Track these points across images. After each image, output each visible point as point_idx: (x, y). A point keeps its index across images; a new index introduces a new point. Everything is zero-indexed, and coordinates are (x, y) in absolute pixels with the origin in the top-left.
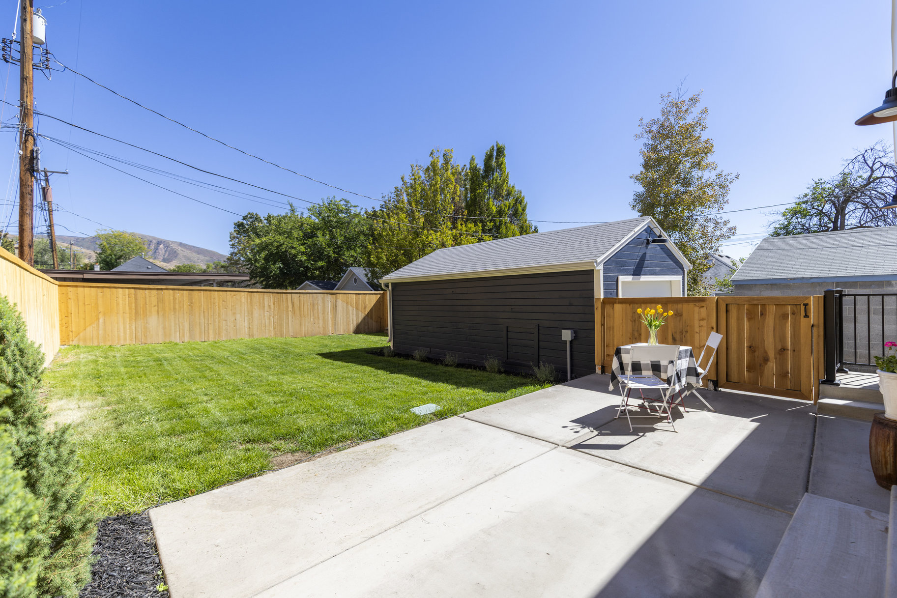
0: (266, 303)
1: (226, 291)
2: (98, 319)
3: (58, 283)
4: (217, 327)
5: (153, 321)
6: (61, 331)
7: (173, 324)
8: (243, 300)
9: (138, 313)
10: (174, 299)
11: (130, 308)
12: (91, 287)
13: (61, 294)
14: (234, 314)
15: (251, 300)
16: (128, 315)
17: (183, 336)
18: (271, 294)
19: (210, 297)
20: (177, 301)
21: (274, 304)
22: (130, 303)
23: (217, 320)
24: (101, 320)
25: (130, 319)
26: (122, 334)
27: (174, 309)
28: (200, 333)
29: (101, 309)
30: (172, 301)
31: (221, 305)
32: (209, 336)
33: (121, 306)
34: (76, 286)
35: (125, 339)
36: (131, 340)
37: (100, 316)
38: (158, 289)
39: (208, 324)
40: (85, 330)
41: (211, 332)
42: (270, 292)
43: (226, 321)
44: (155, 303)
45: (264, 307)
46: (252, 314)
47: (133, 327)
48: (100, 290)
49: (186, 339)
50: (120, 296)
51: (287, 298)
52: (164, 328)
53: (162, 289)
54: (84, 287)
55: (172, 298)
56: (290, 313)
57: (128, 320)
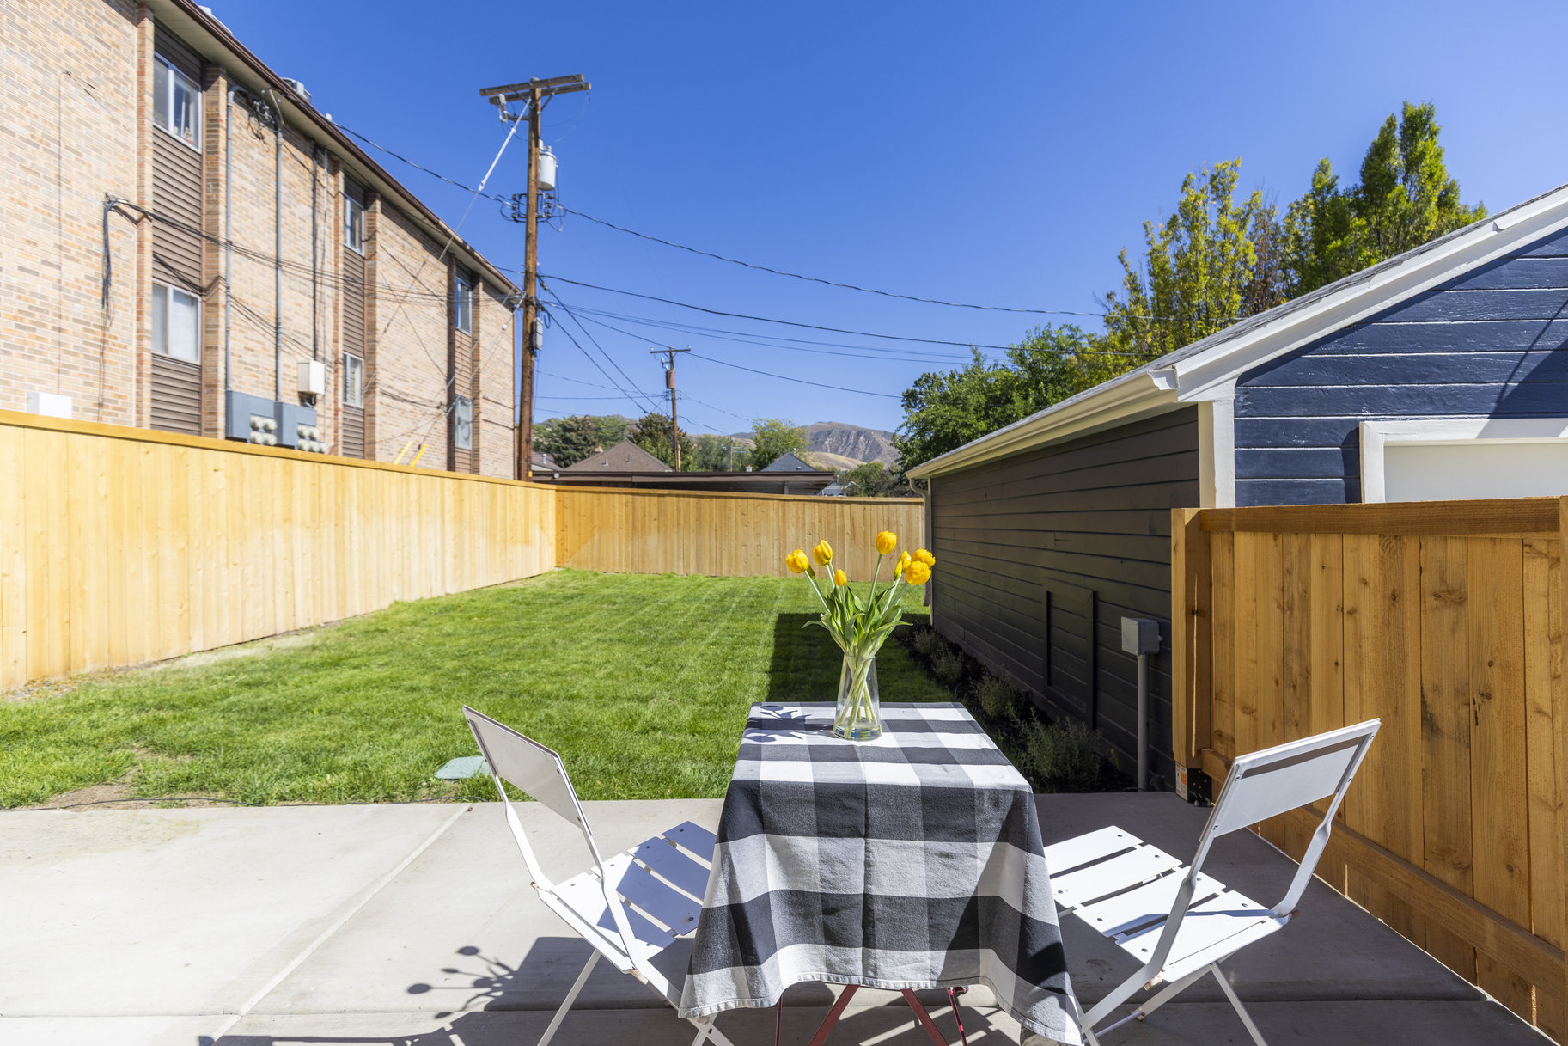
0: (807, 519)
1: (747, 498)
2: (593, 535)
3: (555, 487)
4: (733, 556)
5: (653, 541)
6: (557, 549)
7: (676, 547)
8: (772, 513)
9: (636, 529)
10: (678, 510)
11: (627, 522)
12: (586, 492)
13: (559, 501)
14: (758, 535)
15: (784, 513)
16: (624, 532)
17: (688, 566)
18: (816, 504)
19: (725, 507)
20: (682, 514)
21: (820, 521)
22: (627, 515)
23: (733, 544)
24: (596, 538)
25: (627, 539)
26: (617, 557)
27: (678, 524)
28: (711, 565)
29: (596, 522)
30: (676, 512)
31: (739, 520)
32: (721, 569)
33: (617, 517)
34: (573, 491)
35: (620, 565)
36: (627, 566)
37: (595, 531)
38: (659, 495)
39: (720, 549)
40: (579, 548)
41: (725, 563)
42: (814, 501)
43: (745, 545)
44: (655, 516)
45: (804, 525)
46: (785, 537)
47: (630, 549)
48: (596, 496)
49: (692, 571)
50: (617, 505)
51: (842, 511)
52: (665, 552)
53: (664, 495)
54: (580, 492)
55: (675, 508)
56: (847, 538)
57: (624, 538)
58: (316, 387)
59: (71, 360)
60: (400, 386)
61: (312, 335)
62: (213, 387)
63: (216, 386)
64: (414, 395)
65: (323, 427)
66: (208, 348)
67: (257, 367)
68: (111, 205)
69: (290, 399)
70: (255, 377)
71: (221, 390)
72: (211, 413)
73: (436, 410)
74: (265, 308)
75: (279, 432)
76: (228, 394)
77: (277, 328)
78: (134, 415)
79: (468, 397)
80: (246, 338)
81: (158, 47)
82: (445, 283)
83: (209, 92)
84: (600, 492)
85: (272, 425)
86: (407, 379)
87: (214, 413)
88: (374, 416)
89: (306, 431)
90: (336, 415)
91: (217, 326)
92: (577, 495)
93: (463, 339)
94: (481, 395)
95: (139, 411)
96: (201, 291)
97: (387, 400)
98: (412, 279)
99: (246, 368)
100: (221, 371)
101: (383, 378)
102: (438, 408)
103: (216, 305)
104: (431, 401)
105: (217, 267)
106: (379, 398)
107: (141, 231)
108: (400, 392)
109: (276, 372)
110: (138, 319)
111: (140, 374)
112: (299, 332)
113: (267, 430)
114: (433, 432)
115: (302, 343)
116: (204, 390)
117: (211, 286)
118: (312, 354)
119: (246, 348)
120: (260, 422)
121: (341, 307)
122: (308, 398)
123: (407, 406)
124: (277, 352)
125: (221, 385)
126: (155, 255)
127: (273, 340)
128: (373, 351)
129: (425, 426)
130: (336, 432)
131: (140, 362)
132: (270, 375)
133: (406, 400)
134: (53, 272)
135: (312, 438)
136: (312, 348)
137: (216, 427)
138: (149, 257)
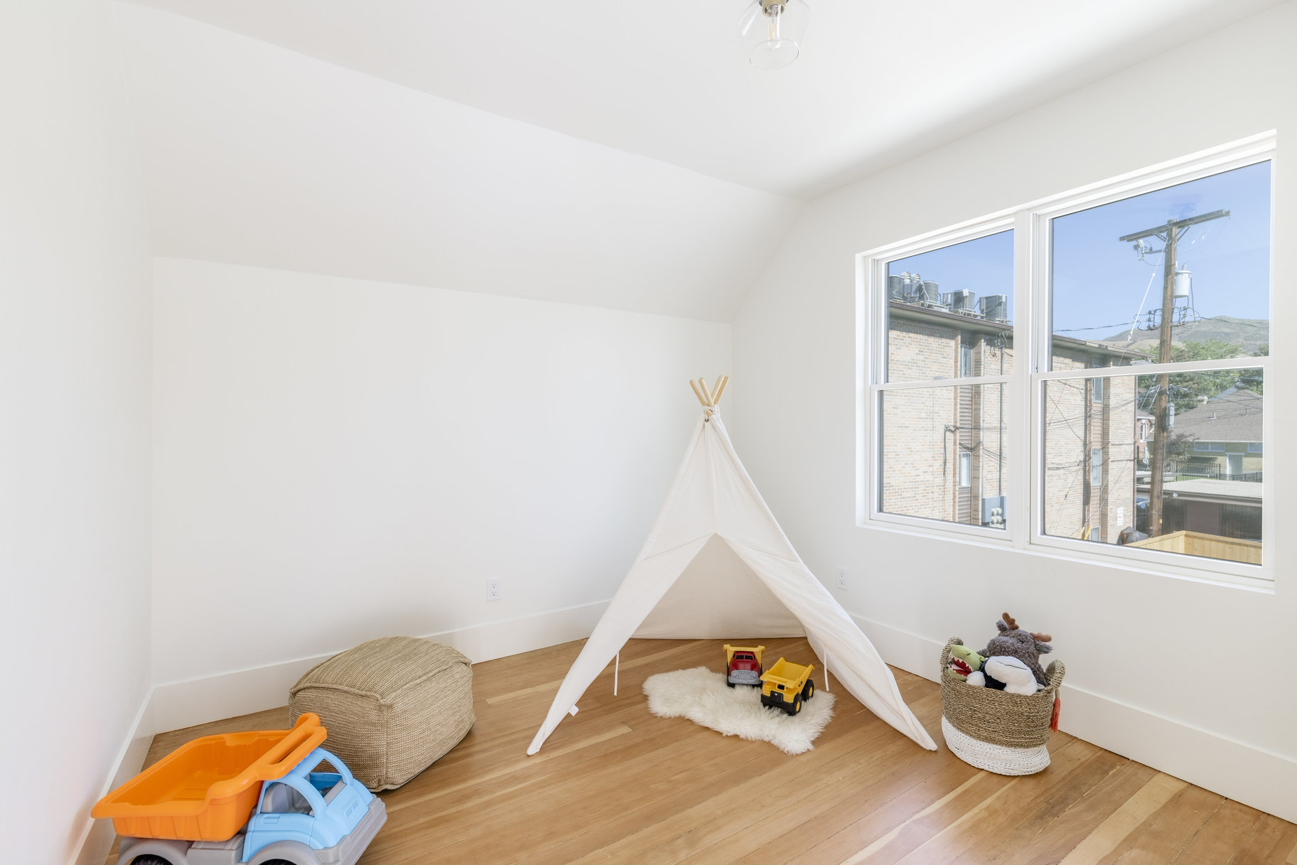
59: (935, 504)
60: (1057, 460)
62: (976, 497)
63: (978, 497)
64: (1066, 463)
66: (974, 478)
67: (993, 481)
68: (947, 429)
70: (992, 486)
71: (980, 499)
72: (975, 511)
73: (1077, 467)
74: (995, 449)
76: (983, 500)
77: (1000, 455)
79: (1100, 448)
80: (989, 467)
81: (961, 343)
83: (976, 347)
85: (1000, 510)
86: (1062, 454)
87: (977, 513)
91: (979, 467)
93: (1096, 407)
94: (1110, 443)
98: (1066, 386)
99: (989, 484)
100: (980, 489)
102: (1078, 465)
103: (979, 456)
104: (1074, 462)
105: (979, 437)
107: (955, 436)
108: (1058, 464)
109: (1000, 479)
110: (954, 475)
111: (954, 502)
113: (997, 514)
114: (1075, 483)
116: (974, 500)
117: (975, 447)
119: (989, 473)
120: (995, 510)
123: (1062, 471)
124: (1000, 468)
125: (980, 496)
126: (960, 444)
127: (999, 462)
129: (1070, 480)
131: (954, 497)
132: (997, 482)
133: (1062, 468)
134: (931, 469)
137: (978, 519)
138: (958, 446)
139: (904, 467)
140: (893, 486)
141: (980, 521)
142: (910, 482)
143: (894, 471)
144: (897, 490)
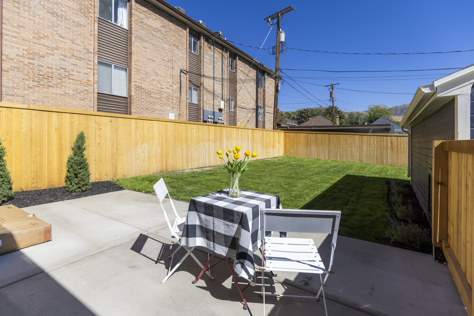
0: (371, 142)
1: (347, 134)
2: (294, 146)
3: (283, 131)
4: (342, 154)
5: (313, 148)
6: (284, 149)
7: (321, 150)
8: (357, 140)
9: (308, 144)
10: (322, 138)
11: (305, 141)
12: (293, 133)
13: (285, 135)
14: (351, 147)
15: (362, 140)
16: (304, 145)
17: (325, 157)
18: (376, 137)
19: (339, 137)
20: (323, 140)
21: (377, 143)
22: (305, 140)
23: (341, 150)
24: (295, 146)
25: (305, 147)
26: (302, 153)
27: (322, 143)
28: (333, 156)
29: (296, 142)
30: (321, 139)
31: (344, 142)
32: (337, 158)
33: (302, 140)
34: (289, 132)
35: (303, 155)
36: (305, 156)
37: (295, 145)
38: (315, 134)
39: (337, 151)
40: (291, 150)
41: (338, 156)
42: (375, 135)
43: (346, 151)
44: (314, 140)
45: (370, 144)
46: (362, 148)
47: (306, 150)
48: (295, 134)
49: (327, 158)
50: (302, 136)
51: (387, 139)
52: (317, 152)
53: (317, 134)
55: (321, 138)
56: (389, 150)
57: (304, 147)
58: (222, 107)
59: (175, 106)
60: (243, 105)
61: (222, 94)
62: (200, 109)
63: (201, 109)
64: (247, 107)
65: (224, 117)
66: (199, 100)
67: (210, 103)
68: (181, 71)
69: (216, 111)
70: (209, 106)
71: (202, 110)
73: (253, 111)
74: (211, 89)
75: (214, 119)
76: (203, 110)
77: (214, 94)
78: (185, 117)
79: (262, 106)
80: (207, 97)
81: (190, 34)
82: (256, 75)
83: (200, 40)
84: (297, 133)
85: (212, 117)
86: (245, 103)
87: (201, 115)
88: (236, 113)
89: (220, 118)
90: (227, 114)
91: (201, 95)
92: (290, 133)
93: (260, 90)
94: (266, 105)
95: (186, 116)
96: (198, 87)
97: (240, 109)
98: (247, 76)
99: (207, 104)
100: (202, 105)
101: (239, 103)
102: (253, 110)
103: (201, 90)
104: (252, 108)
105: (201, 81)
106: (238, 109)
107: (186, 76)
108: (243, 107)
109: (214, 104)
110: (186, 96)
111: (186, 108)
112: (219, 94)
113: (211, 119)
114: (252, 116)
115: (219, 96)
116: (199, 110)
117: (200, 86)
118: (221, 99)
119: (207, 99)
120: (210, 117)
121: (228, 86)
122: (220, 110)
123: (245, 110)
124: (214, 99)
125: (202, 108)
126: (189, 80)
127: (213, 96)
128: (236, 97)
129: (250, 115)
130: (227, 118)
131: (187, 105)
132: (212, 105)
133: (245, 108)
134: (171, 88)
135: (221, 120)
136: (221, 97)
137: (201, 119)
138: (188, 81)
139: (151, 81)
140: (144, 89)
141: (202, 120)
142: (156, 90)
143: (145, 81)
144: (147, 92)
